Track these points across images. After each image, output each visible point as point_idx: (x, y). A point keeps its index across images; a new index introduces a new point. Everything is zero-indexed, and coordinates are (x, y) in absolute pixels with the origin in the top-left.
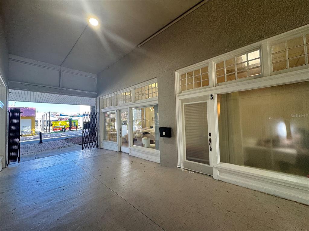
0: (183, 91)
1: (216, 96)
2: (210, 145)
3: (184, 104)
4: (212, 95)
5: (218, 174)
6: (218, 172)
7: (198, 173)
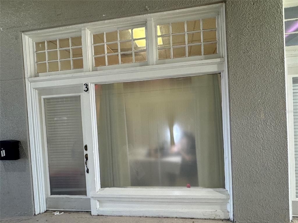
0: (40, 74)
1: (94, 86)
2: (86, 164)
3: (43, 97)
4: (87, 85)
5: (98, 207)
6: (98, 203)
7: (70, 212)
